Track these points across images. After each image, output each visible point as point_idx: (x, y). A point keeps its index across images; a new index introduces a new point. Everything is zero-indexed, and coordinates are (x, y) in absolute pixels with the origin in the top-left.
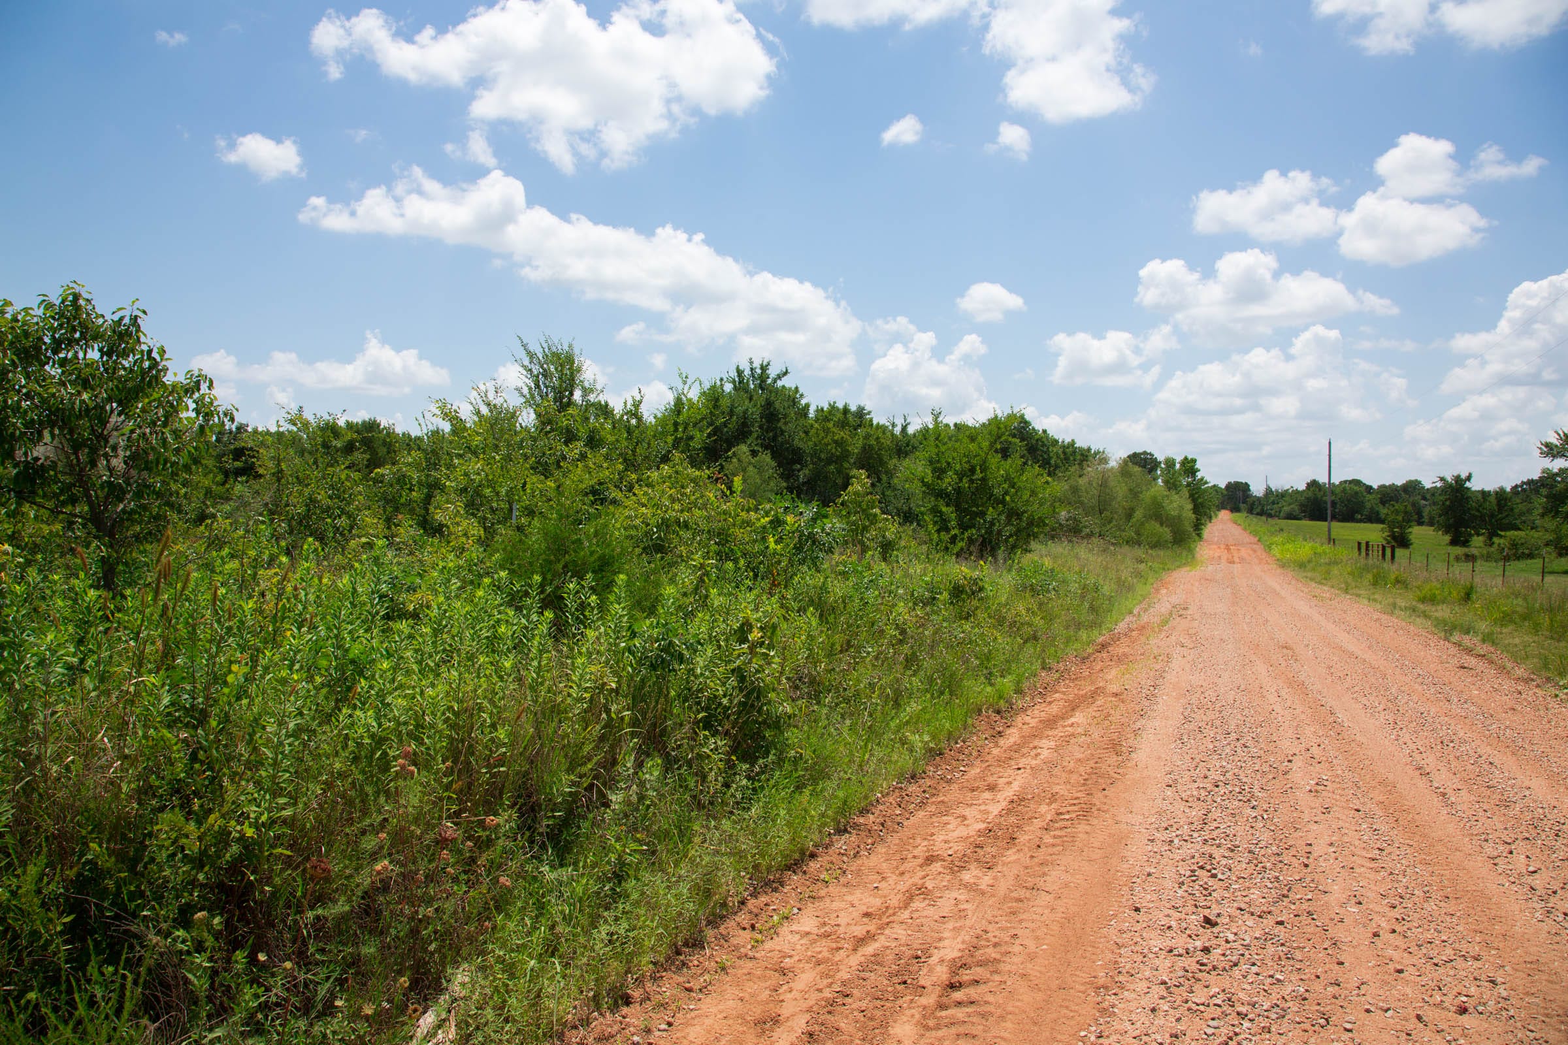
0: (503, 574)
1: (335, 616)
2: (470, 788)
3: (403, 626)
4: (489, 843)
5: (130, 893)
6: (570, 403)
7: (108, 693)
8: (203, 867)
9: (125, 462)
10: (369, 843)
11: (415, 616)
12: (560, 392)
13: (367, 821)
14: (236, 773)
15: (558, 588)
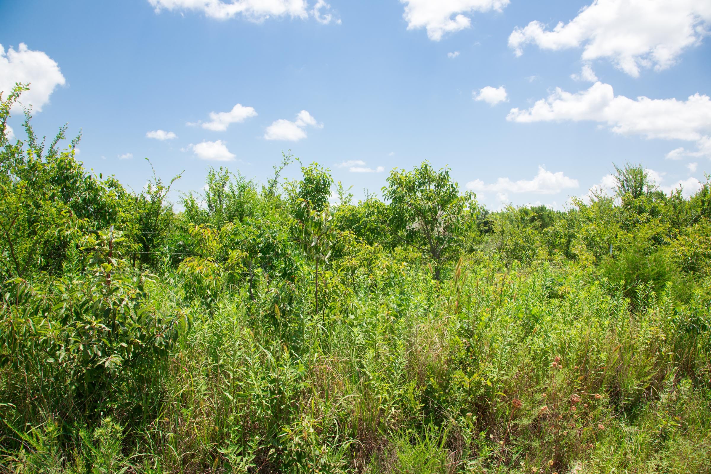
0: (605, 279)
1: (527, 295)
2: (586, 380)
3: (556, 301)
4: (594, 407)
5: (443, 400)
6: (640, 194)
7: (438, 321)
8: (470, 395)
9: (444, 229)
10: (539, 397)
11: (562, 297)
12: (635, 189)
13: (538, 387)
14: (484, 359)
15: (634, 287)
